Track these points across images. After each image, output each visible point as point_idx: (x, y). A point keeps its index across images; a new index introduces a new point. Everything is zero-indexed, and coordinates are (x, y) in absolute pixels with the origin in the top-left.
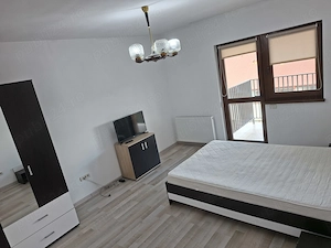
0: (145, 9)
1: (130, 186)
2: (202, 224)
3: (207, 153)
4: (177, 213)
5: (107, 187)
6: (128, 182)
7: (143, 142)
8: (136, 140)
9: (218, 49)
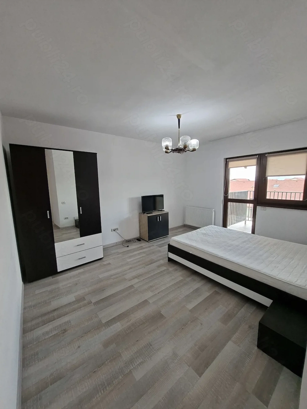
0: (179, 117)
1: (143, 244)
2: (188, 279)
3: (204, 232)
4: (172, 268)
5: (129, 241)
6: (142, 241)
7: (159, 215)
8: (155, 213)
9: (227, 161)
